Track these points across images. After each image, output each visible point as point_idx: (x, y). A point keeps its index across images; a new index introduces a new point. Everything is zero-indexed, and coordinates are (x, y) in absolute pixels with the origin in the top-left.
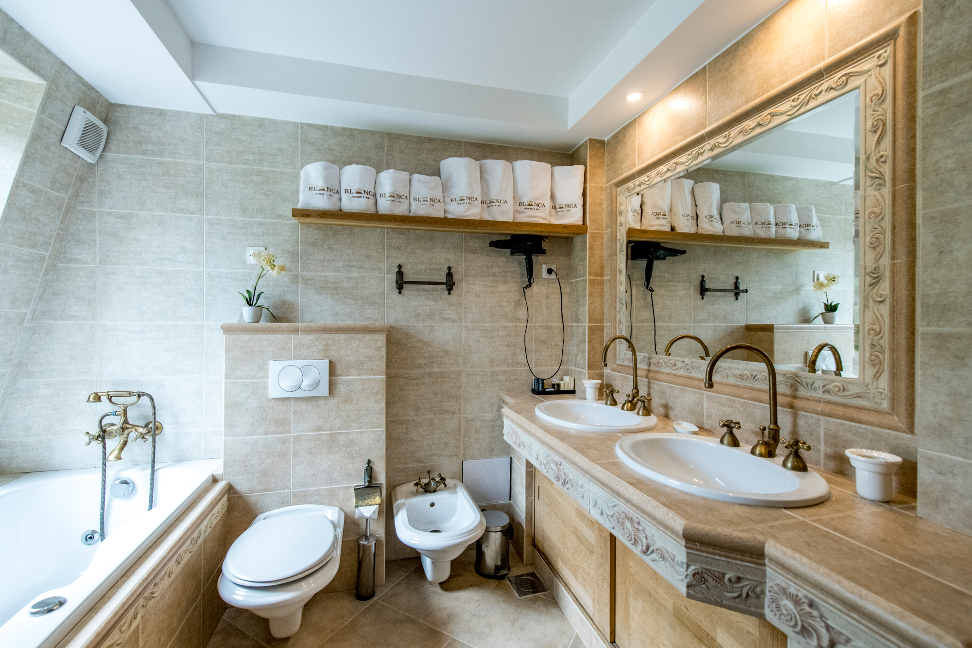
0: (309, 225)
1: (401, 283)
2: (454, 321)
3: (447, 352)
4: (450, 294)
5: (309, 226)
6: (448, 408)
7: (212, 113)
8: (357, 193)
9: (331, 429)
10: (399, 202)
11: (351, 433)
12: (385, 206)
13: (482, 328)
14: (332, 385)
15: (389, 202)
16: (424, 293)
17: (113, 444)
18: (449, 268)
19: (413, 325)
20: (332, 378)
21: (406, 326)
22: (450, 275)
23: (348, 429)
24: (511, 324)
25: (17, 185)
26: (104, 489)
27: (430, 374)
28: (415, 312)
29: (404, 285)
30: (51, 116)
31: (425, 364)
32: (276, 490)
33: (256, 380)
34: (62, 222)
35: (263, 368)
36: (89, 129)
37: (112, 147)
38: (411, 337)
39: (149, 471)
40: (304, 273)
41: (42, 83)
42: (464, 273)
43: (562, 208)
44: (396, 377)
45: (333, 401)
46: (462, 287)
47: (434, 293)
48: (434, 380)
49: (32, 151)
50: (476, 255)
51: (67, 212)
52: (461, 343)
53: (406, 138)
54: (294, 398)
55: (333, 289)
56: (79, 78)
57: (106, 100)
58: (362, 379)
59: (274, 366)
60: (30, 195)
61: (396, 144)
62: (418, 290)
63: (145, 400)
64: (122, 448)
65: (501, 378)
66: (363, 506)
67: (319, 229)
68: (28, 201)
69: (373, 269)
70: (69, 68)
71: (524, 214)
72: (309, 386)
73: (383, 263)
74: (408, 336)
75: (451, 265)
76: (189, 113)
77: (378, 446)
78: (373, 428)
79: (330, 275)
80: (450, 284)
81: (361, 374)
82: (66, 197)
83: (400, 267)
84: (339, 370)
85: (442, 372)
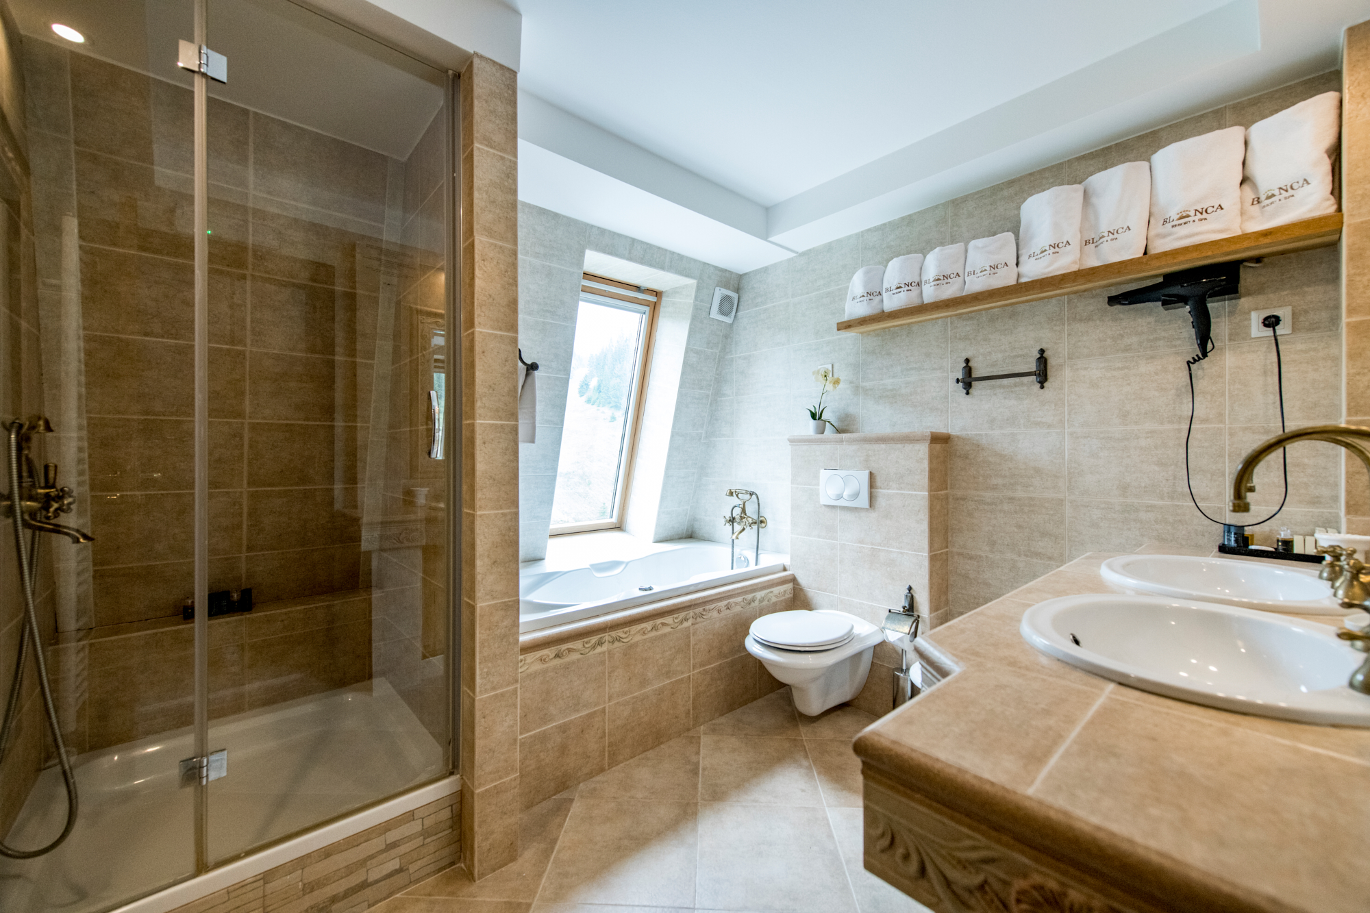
0: (868, 333)
1: (968, 380)
2: (1049, 426)
3: (1037, 471)
4: (1042, 387)
5: (869, 335)
6: (1040, 550)
7: (795, 255)
8: (898, 288)
9: (872, 544)
10: (947, 283)
11: (891, 552)
12: (930, 294)
13: (1102, 436)
14: (872, 498)
15: (933, 287)
16: (1002, 391)
17: (738, 527)
18: (1042, 351)
19: (986, 434)
20: (873, 490)
21: (976, 435)
22: (1042, 360)
23: (888, 547)
24: (1167, 427)
25: (688, 350)
26: (733, 560)
27: (1011, 499)
28: (989, 416)
29: (973, 383)
30: (702, 301)
31: (1004, 485)
32: (826, 592)
33: (811, 487)
34: (717, 369)
35: (816, 476)
36: (726, 299)
37: (741, 307)
38: (983, 449)
39: (755, 554)
40: (864, 384)
41: (692, 282)
42: (1068, 354)
43: (1273, 195)
44: (964, 499)
45: (873, 515)
46: (1060, 375)
47: (1017, 389)
48: (1018, 508)
49: (693, 327)
50: (1091, 323)
51: (719, 361)
52: (1064, 459)
53: (977, 196)
54: (840, 507)
55: (891, 397)
56: (716, 268)
57: (737, 274)
58: (902, 494)
59: (824, 474)
60: (695, 355)
61: (963, 209)
62: (993, 387)
63: (754, 496)
64: (741, 532)
65: (1143, 515)
66: (889, 629)
67: (877, 335)
68: (694, 360)
69: (934, 369)
70: (709, 264)
71: (1172, 237)
72: (849, 496)
73: (946, 360)
74: (978, 447)
75: (1044, 347)
76: (781, 262)
77: (919, 572)
78: (915, 551)
79: (889, 382)
80: (1042, 373)
81: (901, 489)
82: (717, 351)
83: (967, 361)
84: (879, 482)
85: (1031, 498)
